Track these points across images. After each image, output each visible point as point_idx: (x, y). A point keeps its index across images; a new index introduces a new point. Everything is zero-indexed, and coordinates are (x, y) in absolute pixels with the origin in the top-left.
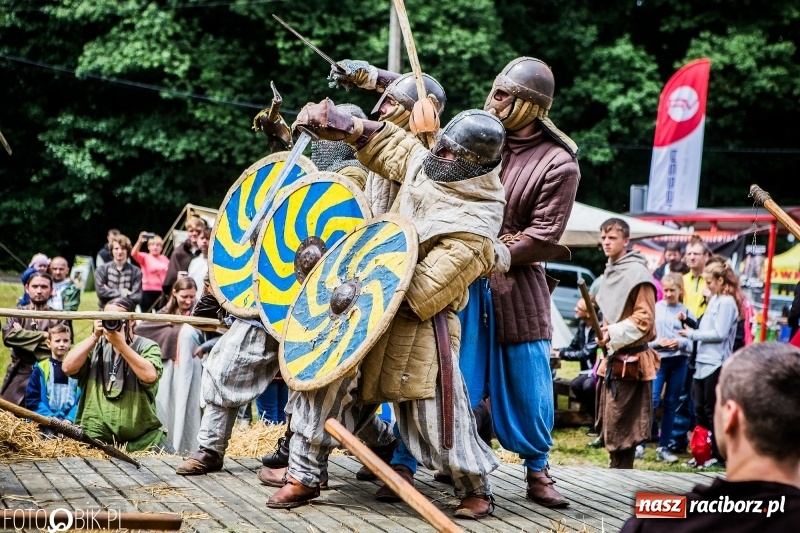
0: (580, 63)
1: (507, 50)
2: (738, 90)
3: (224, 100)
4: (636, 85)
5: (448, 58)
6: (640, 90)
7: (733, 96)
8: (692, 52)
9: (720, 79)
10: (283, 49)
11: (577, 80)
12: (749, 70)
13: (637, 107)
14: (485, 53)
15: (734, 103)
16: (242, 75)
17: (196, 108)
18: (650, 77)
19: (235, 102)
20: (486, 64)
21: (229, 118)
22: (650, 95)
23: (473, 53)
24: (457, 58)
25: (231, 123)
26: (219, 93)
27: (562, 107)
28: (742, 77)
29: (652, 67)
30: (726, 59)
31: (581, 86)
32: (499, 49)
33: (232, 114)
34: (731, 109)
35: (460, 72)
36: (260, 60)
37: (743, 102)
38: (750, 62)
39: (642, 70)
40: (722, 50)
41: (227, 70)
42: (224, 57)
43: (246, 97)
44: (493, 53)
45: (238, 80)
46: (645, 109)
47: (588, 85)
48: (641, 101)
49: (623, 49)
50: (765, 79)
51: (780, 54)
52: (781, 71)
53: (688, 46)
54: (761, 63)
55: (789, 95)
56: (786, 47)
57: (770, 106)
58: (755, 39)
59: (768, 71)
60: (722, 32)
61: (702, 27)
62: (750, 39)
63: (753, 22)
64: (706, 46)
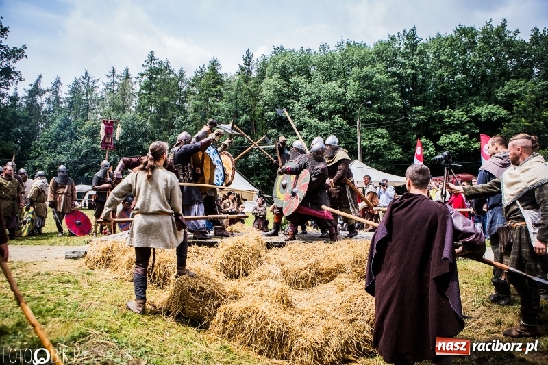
0: (412, 144)
1: (393, 143)
4: (428, 149)
5: (377, 146)
7: (453, 150)
9: (450, 146)
18: (431, 146)
20: (387, 147)
23: (383, 144)
24: (380, 146)
28: (456, 145)
29: (431, 144)
30: (451, 140)
34: (453, 153)
35: (381, 149)
37: (456, 151)
38: (457, 141)
40: (449, 138)
44: (389, 144)
46: (430, 155)
49: (423, 140)
50: (462, 144)
51: (465, 138)
52: (465, 142)
53: (440, 138)
54: (460, 141)
55: (468, 148)
56: (466, 136)
57: (464, 151)
58: (458, 134)
59: (462, 142)
60: (449, 133)
61: (444, 133)
62: (457, 135)
63: (458, 130)
64: (445, 137)
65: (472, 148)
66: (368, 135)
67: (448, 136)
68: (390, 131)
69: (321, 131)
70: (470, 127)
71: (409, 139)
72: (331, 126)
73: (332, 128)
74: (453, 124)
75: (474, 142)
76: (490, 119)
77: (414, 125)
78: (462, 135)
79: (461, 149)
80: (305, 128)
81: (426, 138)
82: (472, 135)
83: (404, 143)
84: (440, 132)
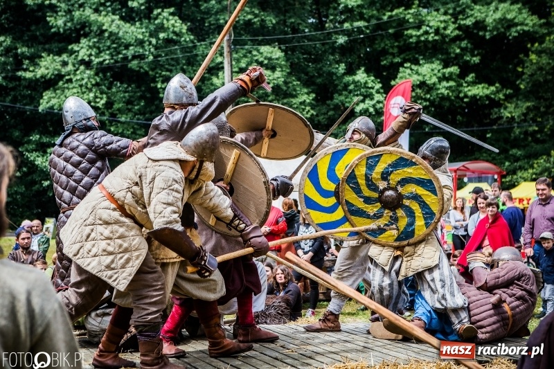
0: (337, 85)
1: (294, 80)
2: (428, 96)
3: (128, 120)
4: (371, 97)
6: (372, 99)
8: (400, 75)
9: (418, 91)
10: (161, 88)
11: (336, 96)
12: (434, 84)
13: (371, 110)
14: (281, 83)
15: (428, 103)
16: (138, 104)
17: (111, 125)
18: (378, 92)
19: (135, 121)
20: (282, 90)
21: (132, 130)
22: (379, 102)
23: (274, 83)
25: (132, 133)
26: (125, 116)
27: (328, 112)
28: (431, 88)
29: (378, 86)
30: (421, 78)
31: (338, 99)
32: (289, 80)
33: (133, 128)
36: (148, 95)
37: (432, 103)
38: (434, 79)
39: (373, 88)
40: (417, 73)
41: (129, 102)
42: (127, 94)
43: (141, 117)
44: (286, 83)
45: (136, 108)
46: (376, 110)
47: (342, 98)
48: (374, 106)
49: (361, 76)
50: (443, 89)
51: (451, 74)
52: (452, 83)
53: (398, 72)
54: (440, 80)
55: (457, 97)
56: (454, 69)
57: (447, 104)
58: (436, 65)
59: (445, 84)
60: (416, 62)
61: (405, 61)
62: (434, 66)
63: (434, 56)
64: (408, 71)
65: (466, 96)
66: (238, 61)
67: (413, 67)
68: (286, 54)
69: (127, 47)
70: (462, 49)
71: (331, 74)
72: (151, 36)
73: (154, 41)
74: (427, 41)
75: (469, 84)
76: (504, 34)
77: (342, 40)
78: (446, 66)
79: (444, 98)
80: (86, 35)
81: (367, 72)
82: (465, 69)
83: (319, 80)
84: (397, 60)
